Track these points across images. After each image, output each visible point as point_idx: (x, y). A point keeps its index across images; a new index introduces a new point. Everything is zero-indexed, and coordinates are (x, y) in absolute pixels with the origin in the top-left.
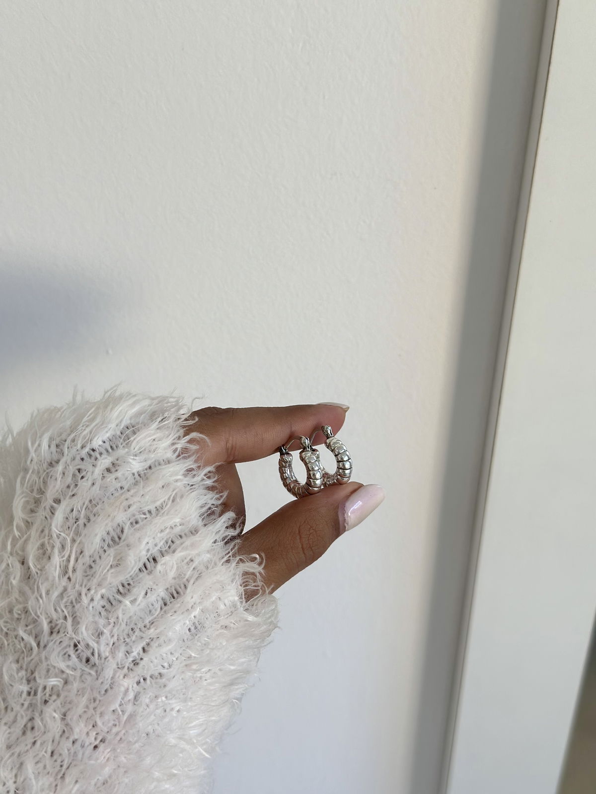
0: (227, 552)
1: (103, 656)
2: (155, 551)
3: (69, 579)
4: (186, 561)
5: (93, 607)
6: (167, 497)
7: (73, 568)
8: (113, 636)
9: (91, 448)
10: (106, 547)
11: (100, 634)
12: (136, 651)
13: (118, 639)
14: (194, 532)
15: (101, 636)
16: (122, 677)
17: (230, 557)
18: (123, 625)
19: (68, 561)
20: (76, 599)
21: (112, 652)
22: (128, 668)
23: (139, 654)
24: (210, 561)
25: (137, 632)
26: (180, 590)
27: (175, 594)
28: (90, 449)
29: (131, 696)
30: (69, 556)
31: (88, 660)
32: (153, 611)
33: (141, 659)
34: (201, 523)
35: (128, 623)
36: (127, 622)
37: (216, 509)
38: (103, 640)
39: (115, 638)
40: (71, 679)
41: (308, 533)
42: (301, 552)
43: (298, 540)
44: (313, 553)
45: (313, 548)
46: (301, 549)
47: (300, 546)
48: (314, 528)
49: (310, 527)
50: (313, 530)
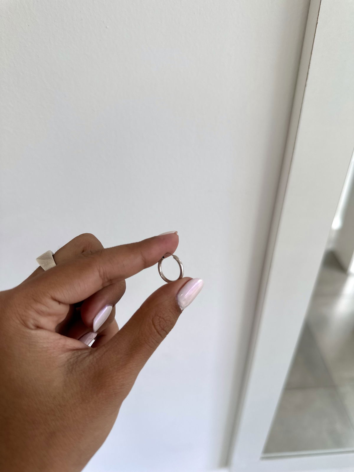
41: (159, 322)
42: (158, 334)
43: (153, 328)
44: (166, 331)
45: (165, 329)
46: (157, 333)
47: (155, 331)
48: (162, 317)
49: (158, 317)
50: (162, 318)
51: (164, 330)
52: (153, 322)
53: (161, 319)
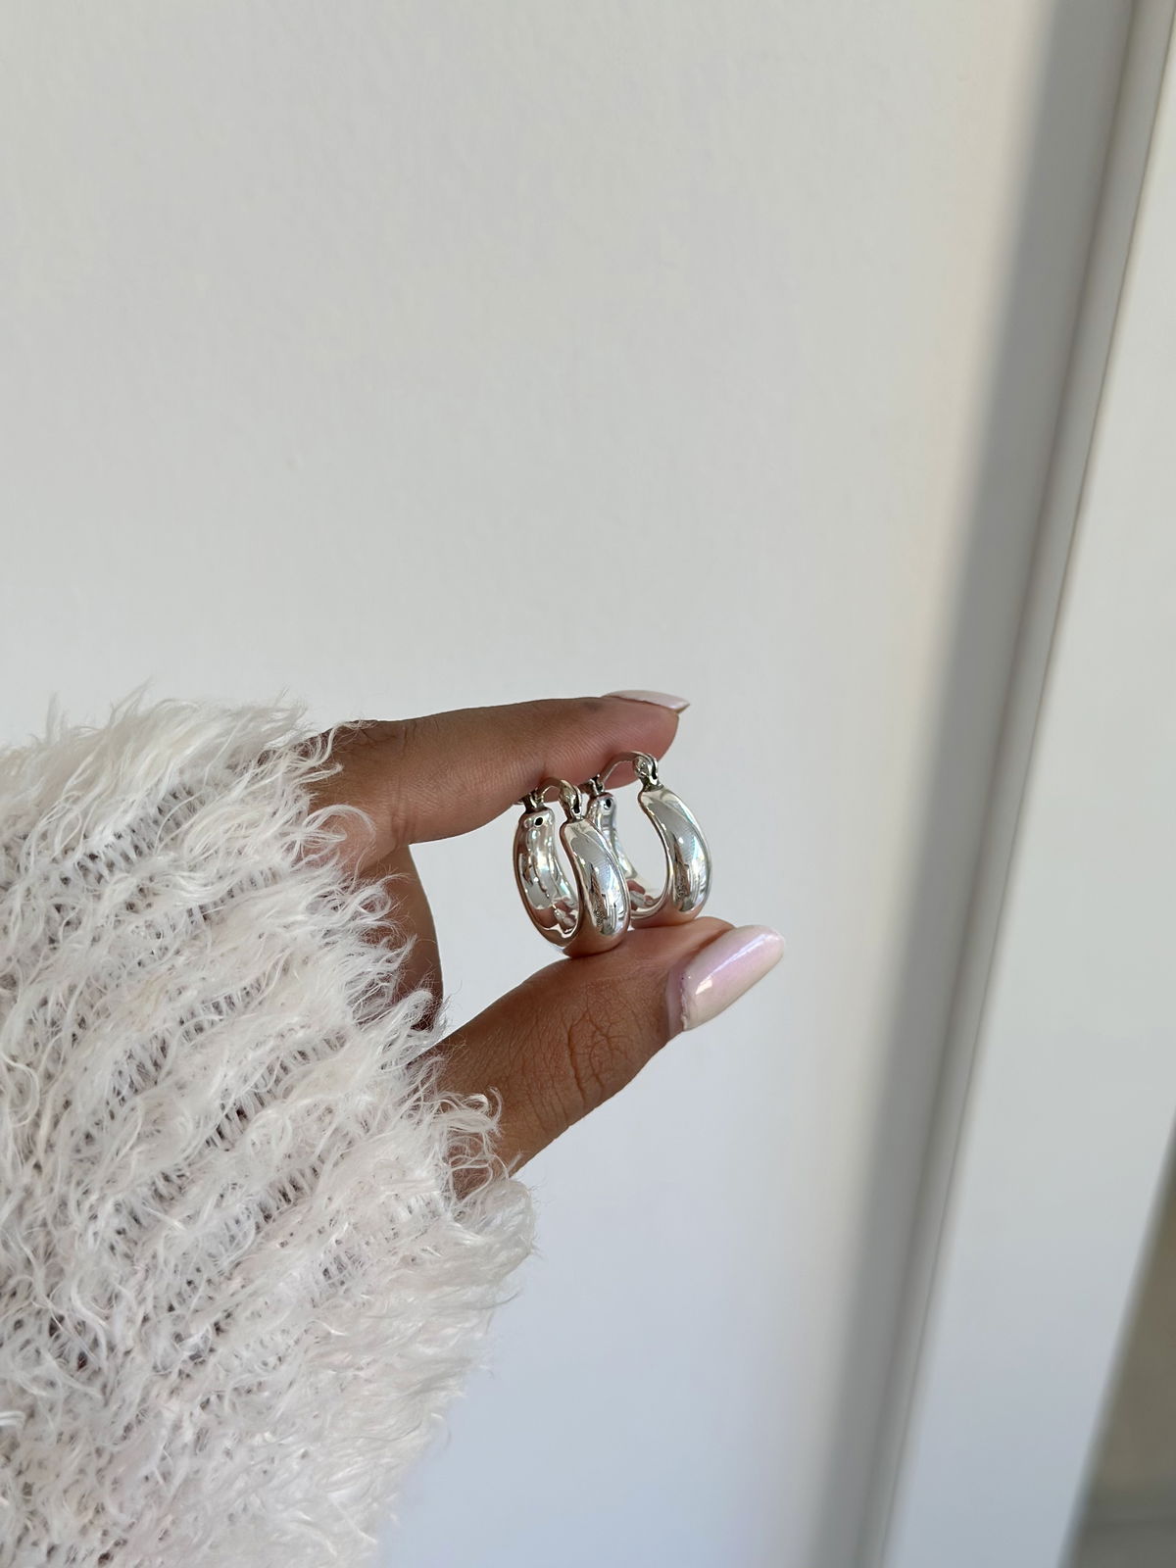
0: (413, 1086)
1: (121, 1349)
2: (241, 1094)
3: (37, 1167)
4: (315, 1115)
5: (95, 1234)
6: (269, 967)
7: (48, 1141)
8: (144, 1299)
9: (88, 853)
10: (125, 1091)
11: (113, 1299)
12: (199, 1332)
13: (155, 1307)
14: (335, 1042)
15: (114, 1302)
16: (165, 1394)
17: (419, 1100)
18: (169, 1276)
19: (36, 1124)
20: (55, 1216)
21: (144, 1340)
22: (180, 1372)
23: (205, 1339)
24: (372, 1110)
25: (203, 1289)
26: (302, 1182)
27: (291, 1193)
28: (85, 854)
29: (188, 1435)
30: (38, 1115)
31: (83, 1362)
32: (240, 1237)
33: (212, 1350)
34: (350, 1021)
35: (180, 1268)
36: (176, 1266)
37: (385, 984)
38: (120, 1311)
39: (150, 1303)
40: (42, 1409)
41: (589, 1043)
42: (574, 1087)
43: (568, 1060)
44: (602, 1086)
45: (600, 1077)
46: (575, 1080)
47: (572, 1073)
48: (605, 1031)
49: (594, 1029)
50: (603, 1035)
51: (598, 1079)
52: (569, 1039)
53: (600, 1038)
